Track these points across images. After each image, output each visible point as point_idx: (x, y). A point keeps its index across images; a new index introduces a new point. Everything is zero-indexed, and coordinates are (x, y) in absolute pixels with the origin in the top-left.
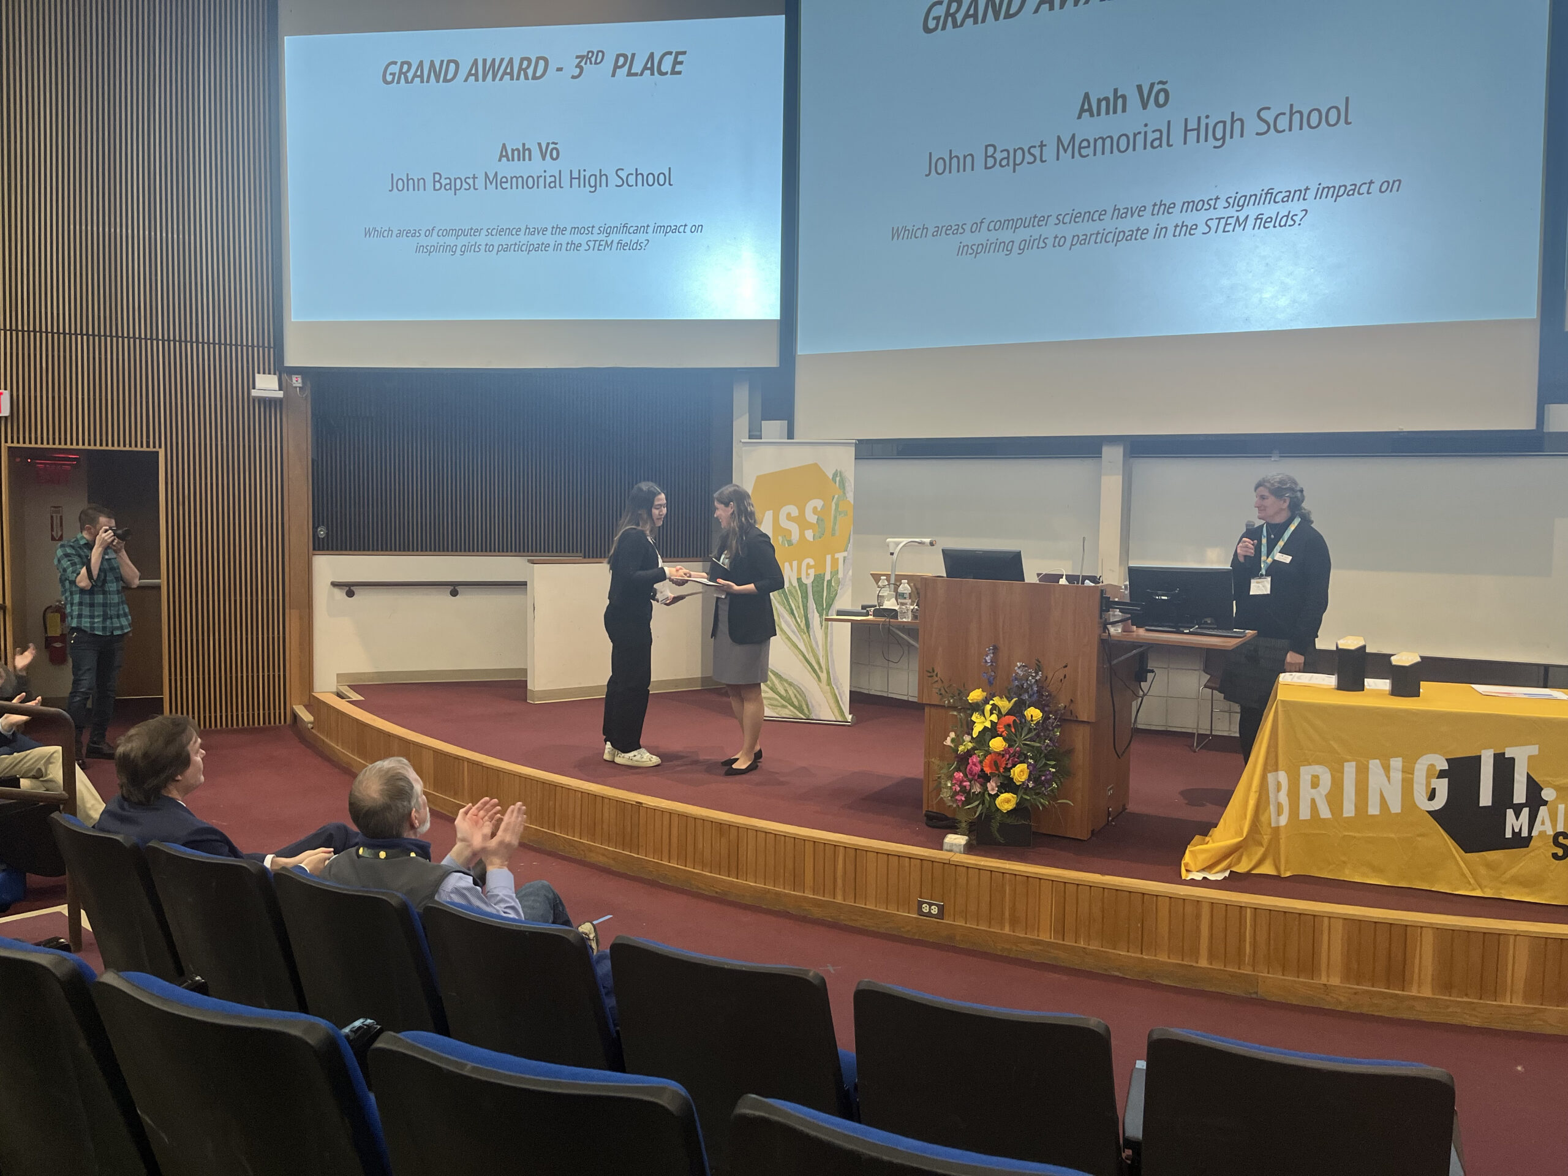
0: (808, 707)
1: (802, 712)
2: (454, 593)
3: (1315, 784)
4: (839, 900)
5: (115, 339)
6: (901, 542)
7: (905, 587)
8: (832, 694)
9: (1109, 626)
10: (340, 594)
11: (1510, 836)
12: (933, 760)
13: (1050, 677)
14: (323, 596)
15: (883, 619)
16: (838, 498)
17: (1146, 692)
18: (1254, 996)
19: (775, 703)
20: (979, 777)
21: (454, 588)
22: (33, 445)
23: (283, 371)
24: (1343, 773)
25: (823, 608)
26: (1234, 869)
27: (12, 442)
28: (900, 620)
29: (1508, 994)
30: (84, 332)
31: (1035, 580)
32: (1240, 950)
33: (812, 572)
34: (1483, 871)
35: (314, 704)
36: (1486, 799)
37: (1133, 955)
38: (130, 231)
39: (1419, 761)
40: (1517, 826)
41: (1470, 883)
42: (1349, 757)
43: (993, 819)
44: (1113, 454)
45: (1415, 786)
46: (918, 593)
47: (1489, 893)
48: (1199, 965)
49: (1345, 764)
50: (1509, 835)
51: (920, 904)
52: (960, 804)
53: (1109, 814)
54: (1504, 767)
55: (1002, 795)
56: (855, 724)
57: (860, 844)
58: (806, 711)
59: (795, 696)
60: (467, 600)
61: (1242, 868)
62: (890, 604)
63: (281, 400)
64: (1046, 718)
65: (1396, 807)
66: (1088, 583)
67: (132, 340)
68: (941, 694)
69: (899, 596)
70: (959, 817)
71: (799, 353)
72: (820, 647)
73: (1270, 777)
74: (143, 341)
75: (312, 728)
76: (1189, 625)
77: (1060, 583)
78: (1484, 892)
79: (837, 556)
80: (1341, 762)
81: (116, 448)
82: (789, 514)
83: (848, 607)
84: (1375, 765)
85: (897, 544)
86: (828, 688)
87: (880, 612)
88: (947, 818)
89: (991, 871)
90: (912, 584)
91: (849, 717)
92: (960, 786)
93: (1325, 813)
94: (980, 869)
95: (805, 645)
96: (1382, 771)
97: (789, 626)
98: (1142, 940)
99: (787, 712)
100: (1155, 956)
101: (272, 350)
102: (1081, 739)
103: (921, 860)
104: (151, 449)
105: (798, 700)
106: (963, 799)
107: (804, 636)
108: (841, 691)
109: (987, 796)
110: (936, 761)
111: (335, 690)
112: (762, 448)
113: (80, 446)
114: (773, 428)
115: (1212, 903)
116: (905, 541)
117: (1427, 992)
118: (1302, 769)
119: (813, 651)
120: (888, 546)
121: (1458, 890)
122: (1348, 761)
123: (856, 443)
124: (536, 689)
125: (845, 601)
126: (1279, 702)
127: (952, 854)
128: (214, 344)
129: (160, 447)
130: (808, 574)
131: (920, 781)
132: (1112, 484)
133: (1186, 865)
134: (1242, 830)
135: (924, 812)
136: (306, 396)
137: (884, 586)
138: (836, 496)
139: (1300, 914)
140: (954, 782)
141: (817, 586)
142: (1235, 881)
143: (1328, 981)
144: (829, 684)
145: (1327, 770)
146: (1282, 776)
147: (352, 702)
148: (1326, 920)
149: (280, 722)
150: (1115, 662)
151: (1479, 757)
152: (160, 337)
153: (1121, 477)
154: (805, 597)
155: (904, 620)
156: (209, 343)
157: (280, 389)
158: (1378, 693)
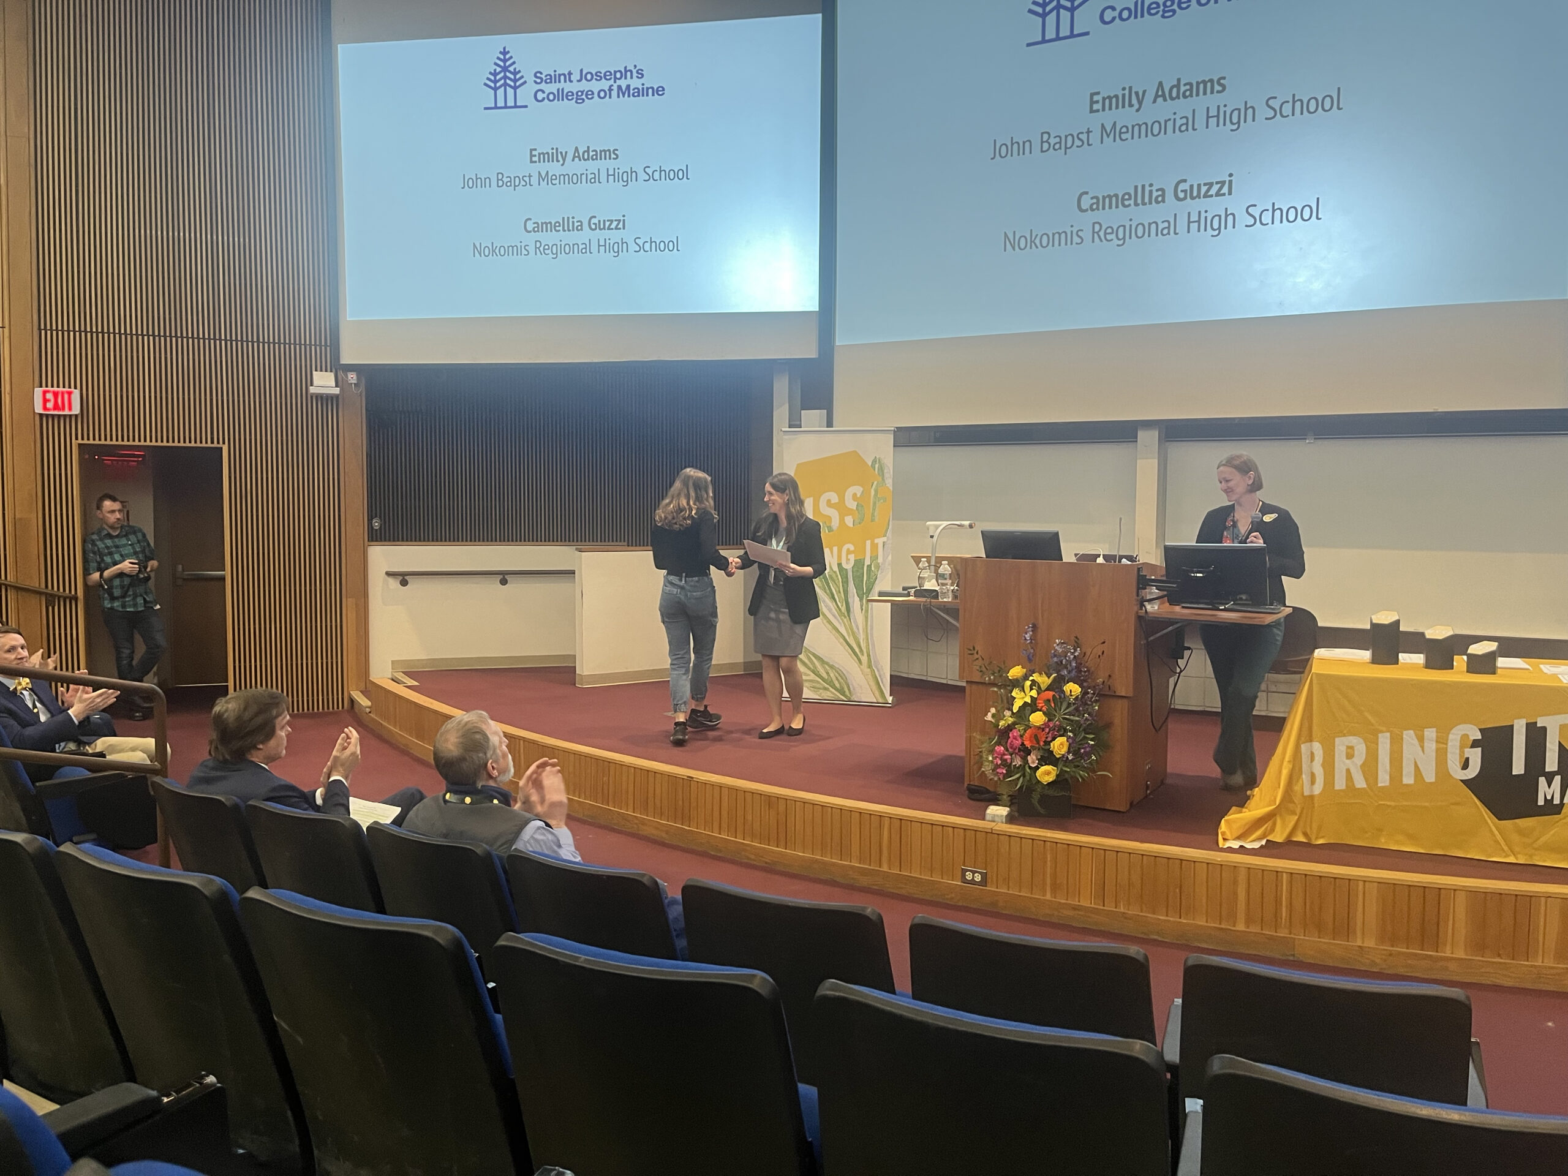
0: (849, 690)
1: (843, 694)
2: (504, 582)
3: (1350, 756)
4: (885, 868)
5: (180, 339)
6: (940, 525)
7: (945, 568)
8: (872, 675)
9: (1146, 604)
10: (394, 583)
11: (1543, 804)
12: (974, 734)
13: (1088, 654)
14: (379, 587)
15: (924, 599)
16: (877, 485)
17: (1182, 669)
18: (1291, 958)
19: (818, 685)
20: (1020, 750)
21: (504, 577)
22: (103, 442)
23: (339, 369)
24: (1377, 744)
25: (863, 594)
26: (1269, 838)
27: (83, 439)
28: (940, 600)
29: (1540, 952)
30: (151, 333)
31: (1073, 560)
32: (1276, 915)
33: (852, 558)
34: (1515, 838)
35: (371, 689)
36: (1518, 767)
37: (1171, 919)
38: (193, 235)
39: (1452, 731)
40: (1549, 794)
41: (1503, 850)
42: (1381, 728)
43: (1034, 791)
44: (1148, 439)
45: (1449, 756)
46: (958, 575)
47: (1522, 860)
48: (1237, 928)
49: (1380, 735)
50: (1541, 802)
51: (964, 871)
52: (1001, 777)
53: (1147, 787)
54: (1536, 736)
55: (1042, 767)
56: (895, 706)
57: (905, 814)
58: (847, 693)
59: (837, 678)
60: (515, 587)
61: (1279, 837)
62: (930, 585)
63: (337, 396)
64: (1084, 693)
65: (1430, 777)
66: (1124, 561)
67: (196, 341)
68: (981, 671)
69: (939, 576)
70: (1000, 790)
71: (837, 343)
72: (861, 631)
73: (1304, 747)
74: (207, 341)
75: (370, 712)
76: (1224, 602)
77: (1098, 562)
78: (1517, 859)
79: (876, 541)
80: (1375, 733)
81: (182, 444)
82: (829, 501)
83: (888, 588)
84: (1409, 736)
85: (937, 527)
86: (869, 670)
87: (921, 593)
88: (988, 791)
89: (1033, 839)
90: (952, 566)
91: (890, 699)
92: (1001, 759)
93: (1360, 783)
94: (1021, 838)
95: (846, 629)
96: (1416, 742)
97: (830, 610)
98: (1180, 904)
99: (829, 695)
100: (1194, 920)
101: (328, 348)
102: (1119, 714)
103: (965, 829)
104: (215, 445)
105: (840, 683)
106: (1005, 772)
107: (845, 620)
108: (882, 673)
109: (1028, 770)
110: (977, 736)
111: (390, 677)
112: (802, 437)
113: (148, 443)
114: (812, 417)
115: (1249, 868)
116: (946, 523)
117: (1460, 954)
118: (1337, 740)
119: (853, 633)
120: (928, 529)
121: (1493, 857)
122: (1382, 732)
123: (894, 431)
124: (585, 674)
125: (885, 583)
126: (1314, 676)
127: (994, 824)
128: (274, 343)
129: (224, 443)
130: (848, 560)
131: (961, 758)
132: (1147, 468)
133: (1223, 833)
134: (1275, 799)
135: (966, 785)
136: (361, 393)
137: (925, 568)
138: (875, 483)
139: (1335, 878)
140: (996, 755)
141: (857, 571)
142: (1271, 849)
143: (1363, 943)
144: (870, 666)
145: (1361, 740)
146: (1317, 747)
147: (408, 687)
148: (1361, 884)
149: (338, 708)
150: (1152, 638)
151: (1512, 726)
152: (223, 338)
153: (1156, 461)
154: (845, 582)
155: (945, 600)
156: (269, 343)
157: (337, 386)
158: (1413, 667)
